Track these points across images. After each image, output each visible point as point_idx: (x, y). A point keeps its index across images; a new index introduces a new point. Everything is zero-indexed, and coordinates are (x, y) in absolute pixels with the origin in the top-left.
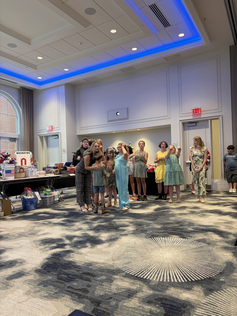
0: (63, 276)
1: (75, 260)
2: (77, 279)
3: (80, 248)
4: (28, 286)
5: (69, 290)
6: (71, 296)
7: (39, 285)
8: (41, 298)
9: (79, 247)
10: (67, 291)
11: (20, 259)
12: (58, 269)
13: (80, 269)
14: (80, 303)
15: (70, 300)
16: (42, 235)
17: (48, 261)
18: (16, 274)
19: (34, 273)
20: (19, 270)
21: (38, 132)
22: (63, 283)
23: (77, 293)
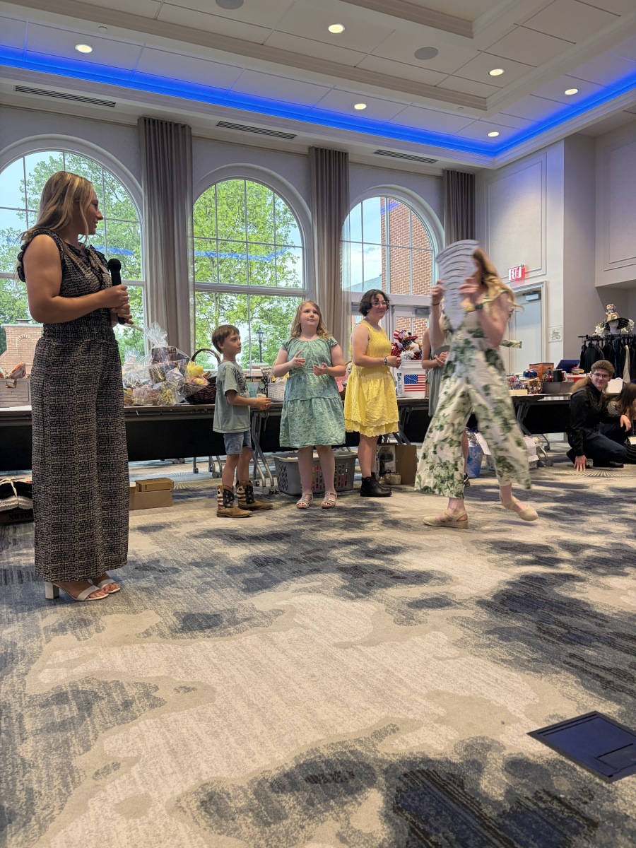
0: (554, 627)
1: (588, 599)
2: (597, 644)
3: (603, 575)
4: (460, 629)
5: (574, 662)
6: (581, 677)
7: (489, 632)
8: (494, 661)
9: (601, 571)
10: (565, 662)
11: (440, 572)
12: (540, 610)
13: (607, 622)
14: (608, 700)
15: (575, 685)
16: (493, 531)
17: (511, 588)
18: (430, 599)
19: (475, 606)
20: (437, 594)
22: (553, 642)
23: (598, 675)
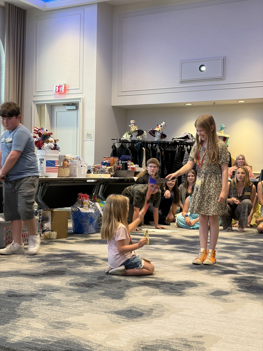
21: (34, 96)
